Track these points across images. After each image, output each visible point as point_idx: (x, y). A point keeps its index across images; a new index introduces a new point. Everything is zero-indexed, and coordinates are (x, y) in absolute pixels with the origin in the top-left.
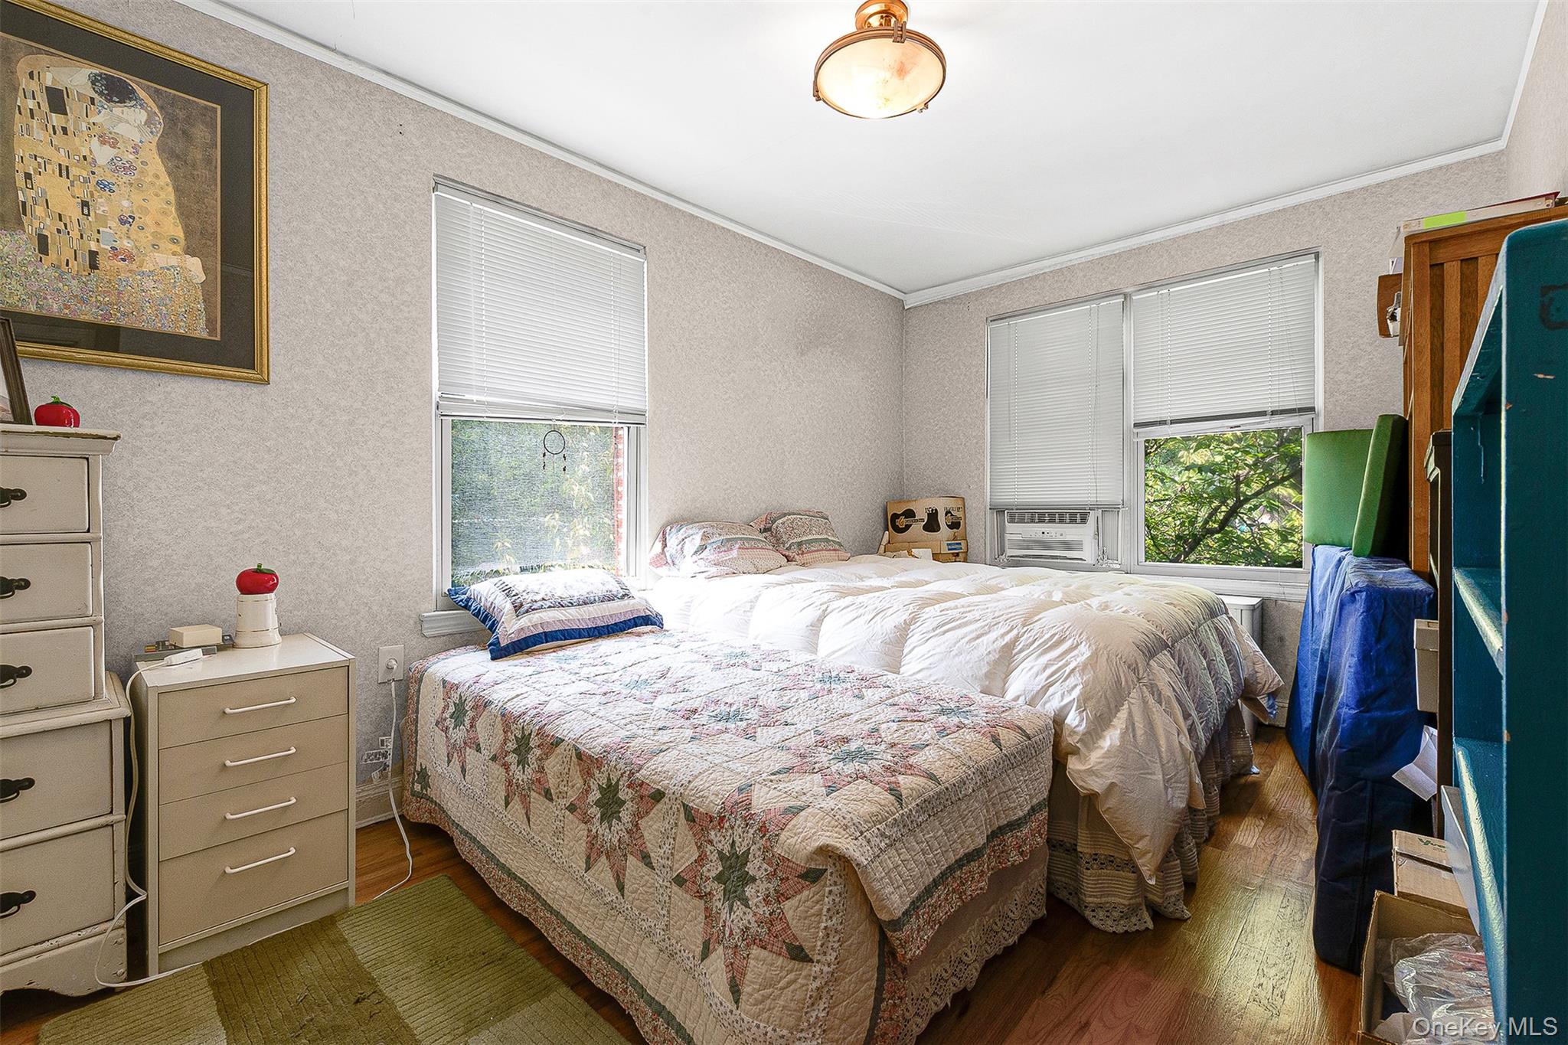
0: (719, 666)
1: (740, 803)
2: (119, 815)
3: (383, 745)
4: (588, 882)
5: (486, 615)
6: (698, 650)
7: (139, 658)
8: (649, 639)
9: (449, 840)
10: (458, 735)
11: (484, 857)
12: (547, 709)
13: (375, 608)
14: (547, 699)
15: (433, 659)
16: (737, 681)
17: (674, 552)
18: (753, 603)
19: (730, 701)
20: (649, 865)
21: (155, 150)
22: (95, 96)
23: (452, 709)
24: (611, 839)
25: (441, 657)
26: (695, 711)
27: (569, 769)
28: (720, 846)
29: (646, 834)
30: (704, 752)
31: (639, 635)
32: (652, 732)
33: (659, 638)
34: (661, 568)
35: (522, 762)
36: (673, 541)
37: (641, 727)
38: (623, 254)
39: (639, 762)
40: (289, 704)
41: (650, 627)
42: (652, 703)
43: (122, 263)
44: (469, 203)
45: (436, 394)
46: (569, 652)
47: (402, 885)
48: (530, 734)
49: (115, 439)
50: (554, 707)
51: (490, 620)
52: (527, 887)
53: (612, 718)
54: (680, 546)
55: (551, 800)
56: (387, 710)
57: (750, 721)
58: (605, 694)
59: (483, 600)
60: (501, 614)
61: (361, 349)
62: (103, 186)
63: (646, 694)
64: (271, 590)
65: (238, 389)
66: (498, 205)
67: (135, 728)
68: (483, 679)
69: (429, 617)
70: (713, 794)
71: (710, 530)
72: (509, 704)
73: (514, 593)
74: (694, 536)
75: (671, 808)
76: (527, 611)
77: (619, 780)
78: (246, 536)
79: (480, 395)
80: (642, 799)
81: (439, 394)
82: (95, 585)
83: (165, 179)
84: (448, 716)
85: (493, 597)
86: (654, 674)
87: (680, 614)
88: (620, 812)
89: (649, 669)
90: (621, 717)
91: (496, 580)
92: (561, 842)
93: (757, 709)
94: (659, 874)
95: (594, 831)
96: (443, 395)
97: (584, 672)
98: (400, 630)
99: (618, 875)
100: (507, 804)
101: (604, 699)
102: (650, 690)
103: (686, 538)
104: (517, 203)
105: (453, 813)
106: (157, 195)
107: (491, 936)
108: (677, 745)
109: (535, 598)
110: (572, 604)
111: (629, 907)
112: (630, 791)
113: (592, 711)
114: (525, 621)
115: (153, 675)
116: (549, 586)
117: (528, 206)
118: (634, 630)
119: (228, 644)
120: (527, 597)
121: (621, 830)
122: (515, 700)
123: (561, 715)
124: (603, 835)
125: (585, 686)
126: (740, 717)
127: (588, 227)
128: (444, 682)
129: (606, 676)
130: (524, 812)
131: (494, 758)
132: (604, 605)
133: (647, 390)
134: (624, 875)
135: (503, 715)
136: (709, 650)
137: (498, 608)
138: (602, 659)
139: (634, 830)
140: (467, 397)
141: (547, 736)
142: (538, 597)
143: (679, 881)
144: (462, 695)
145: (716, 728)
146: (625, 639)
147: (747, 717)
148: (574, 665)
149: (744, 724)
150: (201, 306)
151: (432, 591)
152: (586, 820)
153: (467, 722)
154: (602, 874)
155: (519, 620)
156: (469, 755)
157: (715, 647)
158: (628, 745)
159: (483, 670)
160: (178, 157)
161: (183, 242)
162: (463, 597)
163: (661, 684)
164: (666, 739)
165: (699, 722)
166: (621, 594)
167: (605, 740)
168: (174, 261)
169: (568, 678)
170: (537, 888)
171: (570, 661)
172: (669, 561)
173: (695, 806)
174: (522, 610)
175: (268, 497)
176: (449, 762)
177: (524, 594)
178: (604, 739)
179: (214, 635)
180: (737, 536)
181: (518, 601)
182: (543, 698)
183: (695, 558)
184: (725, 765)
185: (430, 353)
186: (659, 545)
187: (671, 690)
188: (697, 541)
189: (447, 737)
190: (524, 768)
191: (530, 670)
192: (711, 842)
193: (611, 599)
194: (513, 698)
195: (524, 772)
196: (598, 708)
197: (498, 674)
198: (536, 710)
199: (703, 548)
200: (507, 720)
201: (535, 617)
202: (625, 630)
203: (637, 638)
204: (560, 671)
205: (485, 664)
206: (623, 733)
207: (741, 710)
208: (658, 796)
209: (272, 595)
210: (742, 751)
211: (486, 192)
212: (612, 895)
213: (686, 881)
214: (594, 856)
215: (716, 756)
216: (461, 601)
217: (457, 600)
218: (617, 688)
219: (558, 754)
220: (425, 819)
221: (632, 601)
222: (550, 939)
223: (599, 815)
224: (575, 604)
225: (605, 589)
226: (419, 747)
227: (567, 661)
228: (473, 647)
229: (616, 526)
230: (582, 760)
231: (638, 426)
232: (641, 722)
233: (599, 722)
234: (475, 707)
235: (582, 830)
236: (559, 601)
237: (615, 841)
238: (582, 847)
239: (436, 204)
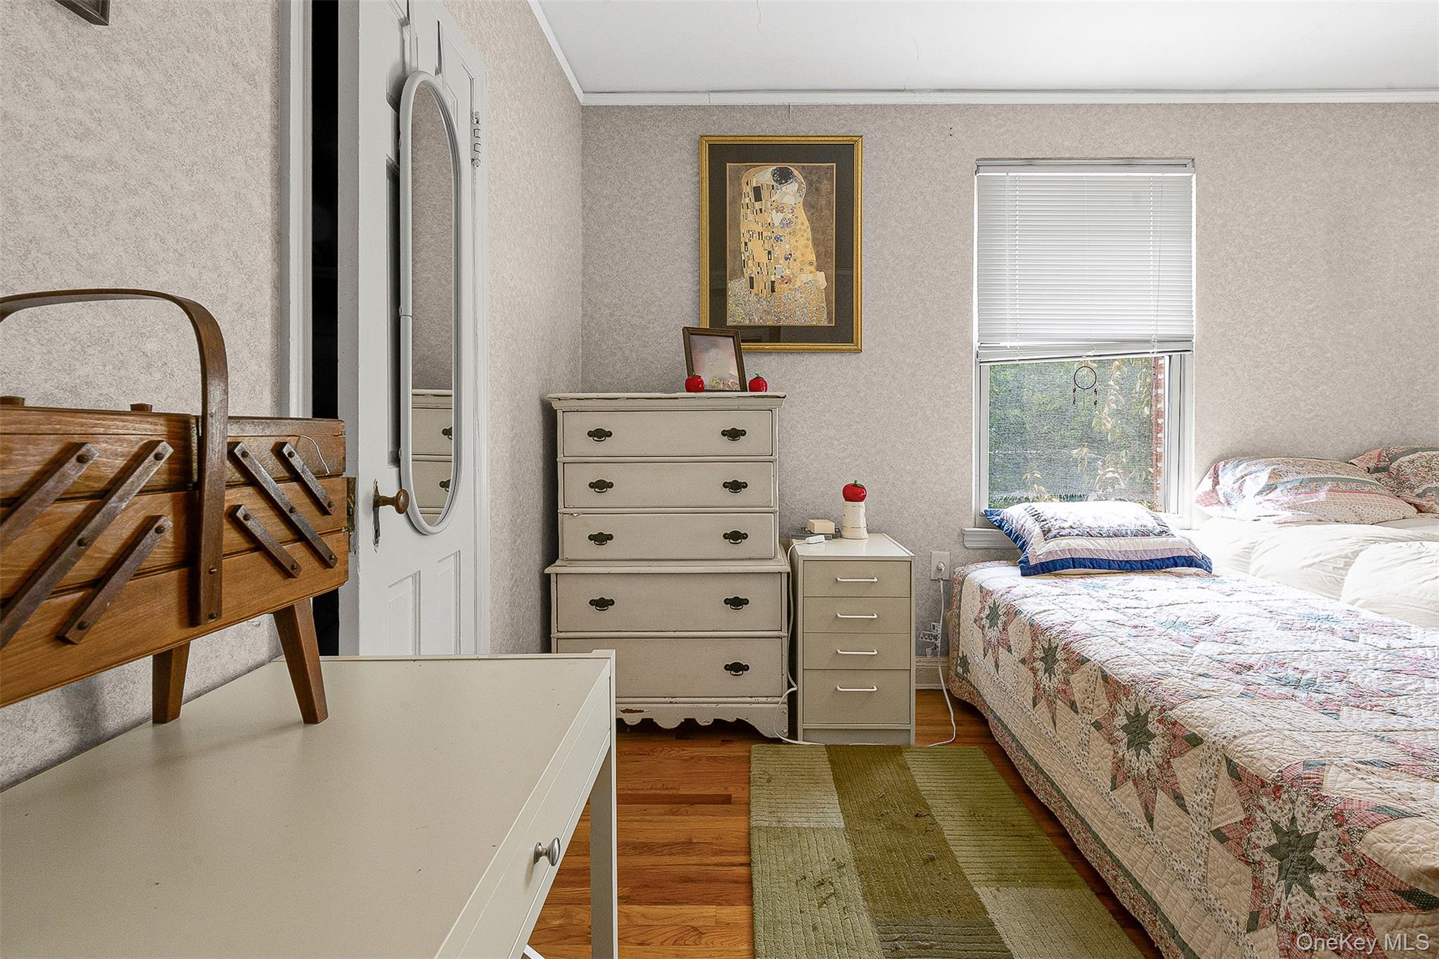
0: (1289, 626)
1: (1306, 778)
2: (784, 633)
3: (934, 629)
4: (1113, 801)
5: (1017, 535)
6: (1260, 603)
7: (793, 537)
8: (1192, 582)
9: (985, 722)
10: (993, 634)
11: (1014, 745)
12: (1074, 628)
13: (928, 520)
14: (1074, 619)
15: (972, 567)
16: (1317, 647)
17: (1229, 490)
18: (1349, 560)
19: (1302, 666)
20: (1183, 806)
21: (802, 207)
22: (774, 183)
23: (987, 612)
24: (1138, 767)
25: (979, 566)
26: (1250, 667)
27: (1095, 688)
28: (1275, 817)
29: (1179, 774)
30: (1258, 711)
31: (1179, 575)
32: (1190, 676)
33: (1206, 582)
34: (1210, 507)
35: (1049, 670)
36: (1228, 478)
37: (1177, 668)
38: (1166, 175)
39: (1172, 701)
40: (873, 582)
41: (1194, 570)
42: (1192, 647)
43: (786, 285)
44: (1005, 174)
45: (976, 344)
46: (1098, 581)
47: (947, 744)
48: (1056, 647)
49: (784, 397)
50: (1080, 627)
51: (1020, 541)
52: (1053, 784)
53: (1142, 651)
54: (1238, 484)
55: (1077, 712)
56: (938, 602)
57: (1331, 696)
58: (1136, 627)
59: (1014, 522)
60: (1031, 535)
61: (920, 316)
62: (778, 239)
63: (1185, 636)
64: (862, 499)
65: (845, 358)
66: (1034, 167)
67: (792, 578)
68: (1013, 590)
69: (970, 531)
70: (1266, 758)
71: (1283, 467)
72: (1037, 616)
73: (1042, 519)
74: (1258, 474)
75: (1210, 757)
76: (1055, 537)
77: (1148, 713)
78: (848, 460)
79: (1013, 341)
80: (1175, 738)
81: (979, 344)
82: (775, 488)
83: (807, 223)
84: (984, 617)
85: (1023, 520)
86: (1195, 619)
87: (1236, 561)
88: (1149, 744)
89: (1191, 613)
90: (1153, 653)
91: (1026, 505)
92: (1086, 754)
93: (1344, 685)
94: (1195, 820)
95: (1121, 754)
96: (982, 345)
97: (1113, 602)
98: (947, 540)
99: (1146, 805)
100: (1035, 705)
101: (1134, 632)
102: (1192, 633)
103: (1246, 475)
104: (1050, 159)
105: (988, 698)
106: (802, 236)
107: (1021, 815)
108: (1222, 695)
109: (1062, 525)
110: (1101, 535)
111: (1159, 841)
112: (1161, 726)
113: (1120, 640)
114: (1053, 545)
115: (802, 548)
116: (1077, 515)
117: (1060, 159)
118: (1174, 569)
119: (838, 535)
120: (1055, 523)
121: (1151, 762)
122: (1043, 614)
123: (1087, 636)
124: (1130, 761)
125: (1113, 615)
126: (1315, 688)
127: (1124, 158)
128: (981, 587)
129: (1137, 610)
130: (1050, 715)
131: (1023, 661)
132: (1138, 539)
133: (1194, 314)
134: (1154, 808)
135: (1032, 625)
136: (1275, 605)
137: (1028, 531)
138: (1134, 593)
139: (1166, 765)
140: (1002, 344)
141: (1074, 653)
142: (1066, 525)
143: (1220, 835)
144: (996, 601)
145: (1277, 691)
146: (1162, 577)
147: (1327, 691)
148: (1103, 594)
149: (1322, 697)
150: (824, 305)
151: (972, 510)
152: (1113, 741)
153: (1000, 625)
154: (1128, 797)
155: (1047, 544)
156: (1001, 653)
157: (1285, 604)
158: (1159, 681)
159: (1014, 583)
160: (813, 207)
161: (815, 264)
162: (997, 518)
163: (1205, 630)
164: (1206, 686)
165: (1254, 681)
166: (1158, 531)
167: (1133, 670)
168: (810, 277)
169: (1095, 605)
170: (1063, 788)
171: (1098, 589)
172: (1222, 499)
173: (1240, 764)
174: (1050, 535)
175: (861, 433)
176: (985, 655)
177: (1052, 520)
178: (1132, 668)
179: (830, 527)
180: (1326, 476)
181: (1046, 526)
182: (1070, 618)
183: (1259, 498)
184: (1287, 733)
185: (971, 311)
186: (1208, 483)
187: (1219, 639)
188: (1263, 478)
189: (983, 634)
190: (1050, 676)
191: (1057, 591)
192: (1262, 809)
193: (1145, 534)
194: (1040, 613)
195: (1050, 679)
196: (1127, 638)
197: (1027, 589)
198: (1063, 627)
199: (1270, 488)
200: (1035, 631)
201: (1063, 543)
202: (1162, 568)
203: (1178, 579)
204: (1088, 597)
205: (1016, 578)
206: (1155, 669)
207: (1318, 681)
208: (1195, 741)
209: (862, 503)
210: (1314, 725)
211: (1021, 159)
212: (1141, 823)
213: (1229, 839)
214: (1120, 778)
215: (1275, 720)
216: (996, 521)
217: (991, 521)
218: (1150, 624)
219: (1084, 672)
220: (966, 697)
221: (1171, 539)
222: (1075, 840)
223: (1126, 740)
224: (1104, 535)
225: (1139, 523)
226: (961, 637)
227: (1095, 589)
228: (1006, 562)
229: (1154, 460)
230: (1108, 683)
231: (1182, 353)
232: (1177, 663)
233: (1127, 651)
234: (1007, 614)
235: (1108, 750)
236: (1088, 530)
237: (1144, 770)
238: (1108, 765)
239: (978, 183)
